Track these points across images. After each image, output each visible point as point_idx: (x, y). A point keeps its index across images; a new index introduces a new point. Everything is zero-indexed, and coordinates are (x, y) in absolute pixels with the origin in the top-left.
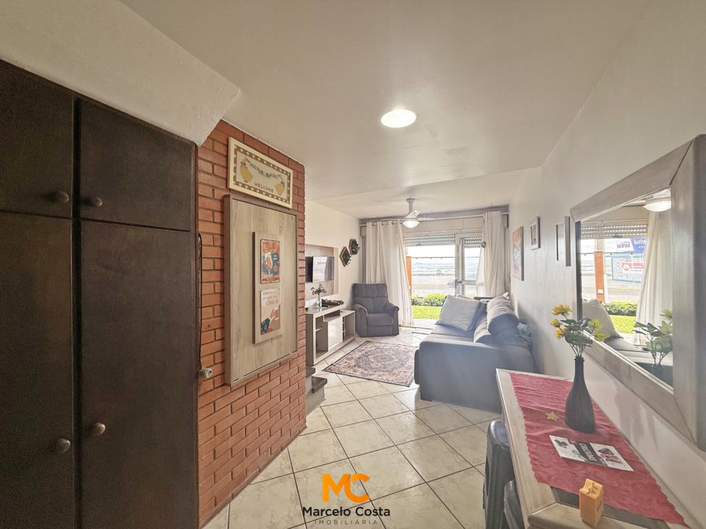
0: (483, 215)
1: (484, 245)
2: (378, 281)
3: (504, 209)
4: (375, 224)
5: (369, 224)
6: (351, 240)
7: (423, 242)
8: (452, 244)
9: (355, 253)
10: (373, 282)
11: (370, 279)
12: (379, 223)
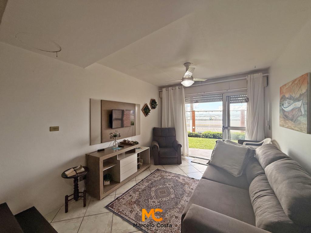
0: (246, 77)
1: (247, 100)
2: (170, 126)
3: (265, 72)
4: (168, 89)
5: (164, 90)
6: (151, 100)
7: (200, 100)
8: (220, 101)
9: (154, 108)
10: (166, 127)
11: (165, 125)
12: (170, 88)
